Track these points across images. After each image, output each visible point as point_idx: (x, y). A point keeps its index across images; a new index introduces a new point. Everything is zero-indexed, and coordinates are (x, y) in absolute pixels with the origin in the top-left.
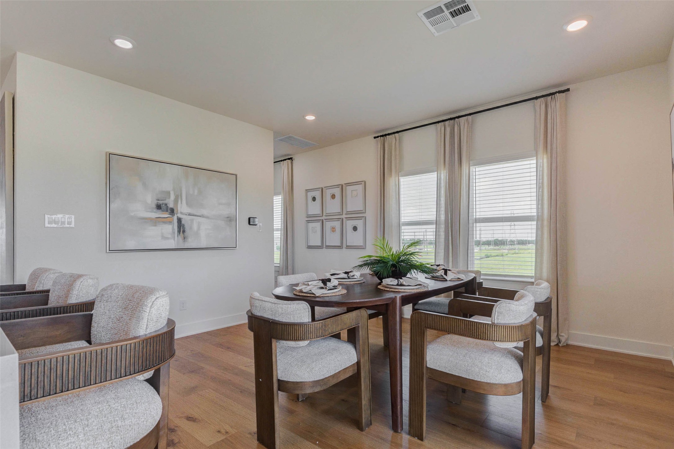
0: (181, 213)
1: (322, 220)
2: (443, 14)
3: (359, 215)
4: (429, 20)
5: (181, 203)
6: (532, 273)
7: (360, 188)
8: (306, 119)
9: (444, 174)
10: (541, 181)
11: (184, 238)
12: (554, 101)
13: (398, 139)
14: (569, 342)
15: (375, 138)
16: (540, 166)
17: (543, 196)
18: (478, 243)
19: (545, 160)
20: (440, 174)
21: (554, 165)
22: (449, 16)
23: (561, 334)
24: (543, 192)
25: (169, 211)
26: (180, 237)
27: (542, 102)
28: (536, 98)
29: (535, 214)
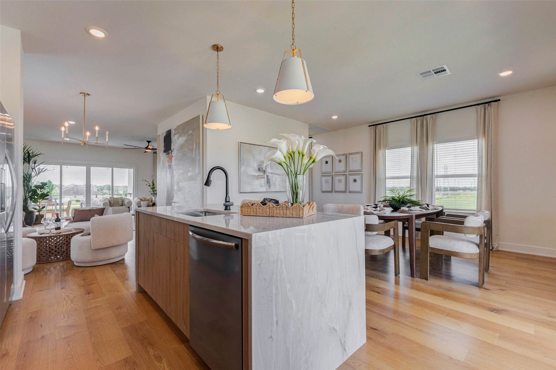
0: (268, 173)
1: (333, 175)
2: (430, 73)
3: (358, 172)
4: (422, 75)
5: (268, 167)
6: (475, 208)
7: (358, 156)
8: (333, 118)
9: (416, 149)
10: (481, 153)
11: (269, 186)
12: (490, 107)
13: (385, 127)
14: (499, 249)
15: (369, 126)
16: (480, 145)
17: (482, 163)
18: (438, 190)
19: (484, 141)
20: (414, 148)
21: (490, 145)
22: (434, 74)
23: (494, 244)
24: (482, 160)
25: (263, 171)
26: (267, 186)
27: (482, 107)
28: (478, 104)
29: (477, 173)
